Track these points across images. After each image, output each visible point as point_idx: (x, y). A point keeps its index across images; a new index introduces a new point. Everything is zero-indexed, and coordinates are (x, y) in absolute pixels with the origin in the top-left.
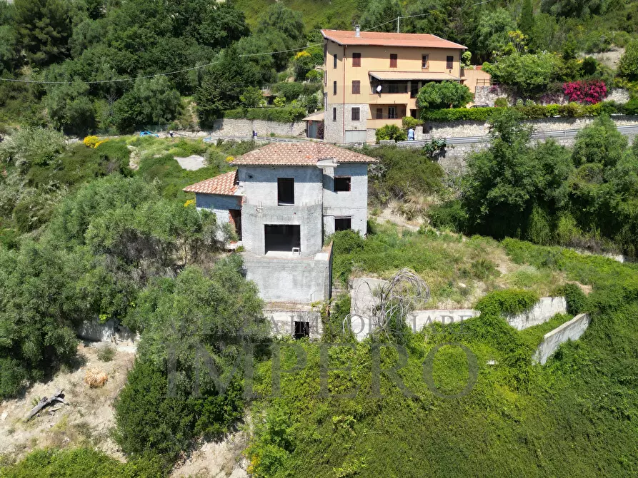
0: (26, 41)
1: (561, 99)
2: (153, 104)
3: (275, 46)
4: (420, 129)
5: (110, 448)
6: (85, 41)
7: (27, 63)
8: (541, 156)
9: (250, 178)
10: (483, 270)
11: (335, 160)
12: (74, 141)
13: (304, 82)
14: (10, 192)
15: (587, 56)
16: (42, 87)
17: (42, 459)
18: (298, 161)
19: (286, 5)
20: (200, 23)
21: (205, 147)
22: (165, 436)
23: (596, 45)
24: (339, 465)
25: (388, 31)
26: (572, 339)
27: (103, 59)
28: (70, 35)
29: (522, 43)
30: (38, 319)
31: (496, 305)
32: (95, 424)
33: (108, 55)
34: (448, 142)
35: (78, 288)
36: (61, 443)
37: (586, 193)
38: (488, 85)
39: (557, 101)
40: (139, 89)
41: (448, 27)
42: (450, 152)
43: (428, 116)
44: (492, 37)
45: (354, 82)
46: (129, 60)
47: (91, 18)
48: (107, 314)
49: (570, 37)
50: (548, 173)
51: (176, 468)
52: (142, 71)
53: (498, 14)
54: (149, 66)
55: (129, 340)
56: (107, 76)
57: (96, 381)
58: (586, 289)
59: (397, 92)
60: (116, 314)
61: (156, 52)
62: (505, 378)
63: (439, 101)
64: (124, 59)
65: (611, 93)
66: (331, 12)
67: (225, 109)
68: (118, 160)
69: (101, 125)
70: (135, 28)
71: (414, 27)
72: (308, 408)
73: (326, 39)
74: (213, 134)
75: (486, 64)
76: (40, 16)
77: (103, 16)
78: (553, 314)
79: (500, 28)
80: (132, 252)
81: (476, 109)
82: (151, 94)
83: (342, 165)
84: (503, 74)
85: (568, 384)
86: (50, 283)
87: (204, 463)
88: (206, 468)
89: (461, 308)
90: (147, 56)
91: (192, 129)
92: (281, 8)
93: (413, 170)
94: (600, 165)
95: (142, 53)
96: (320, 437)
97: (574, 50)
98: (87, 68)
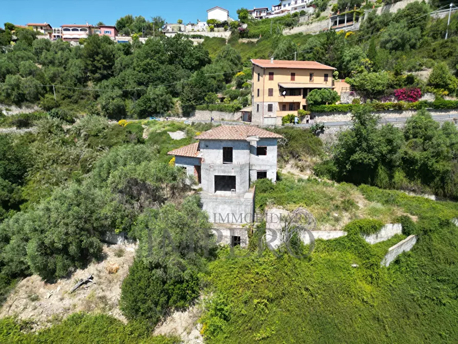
0: (90, 67)
1: (393, 99)
2: (157, 102)
3: (225, 69)
5: (118, 313)
6: (121, 67)
7: (90, 80)
8: (384, 134)
9: (207, 147)
10: (348, 205)
11: (257, 137)
12: (114, 123)
13: (241, 89)
15: (409, 74)
16: (98, 92)
17: (77, 320)
18: (236, 137)
19: (232, 46)
20: (184, 57)
21: (185, 126)
22: (150, 309)
23: (414, 67)
24: (258, 331)
25: (289, 60)
26: (406, 251)
27: (130, 77)
28: (113, 64)
29: (370, 66)
30: (78, 232)
31: (358, 229)
32: (110, 297)
33: (133, 75)
34: (325, 125)
35: (102, 213)
36: (90, 308)
37: (412, 157)
38: (348, 91)
39: (390, 100)
40: (149, 94)
41: (325, 57)
42: (327, 131)
43: (313, 109)
44: (351, 63)
45: (269, 89)
46: (145, 78)
47: (125, 54)
48: (119, 229)
49: (399, 62)
50: (389, 145)
51: (157, 328)
52: (151, 84)
53: (355, 49)
54: (155, 81)
55: (133, 244)
56: (131, 87)
57: (112, 270)
58: (414, 219)
59: (295, 95)
60: (124, 229)
61: (159, 73)
62: (364, 276)
63: (320, 100)
64: (142, 77)
65: (424, 95)
66: (257, 50)
67: (197, 105)
68: (136, 133)
69: (128, 114)
70: (148, 60)
71: (304, 58)
72: (239, 293)
73: (254, 64)
74: (190, 119)
75: (347, 79)
76: (98, 54)
77: (131, 54)
78: (393, 234)
79: (356, 57)
80: (135, 191)
81: (342, 105)
82: (156, 96)
83: (262, 140)
84: (358, 84)
85: (404, 280)
86: (86, 210)
87: (174, 325)
88: (175, 329)
89: (335, 230)
90: (154, 75)
91: (178, 116)
92: (229, 48)
93: (304, 142)
94: (422, 140)
95: (151, 74)
96: (246, 313)
97: (400, 70)
98: (122, 82)
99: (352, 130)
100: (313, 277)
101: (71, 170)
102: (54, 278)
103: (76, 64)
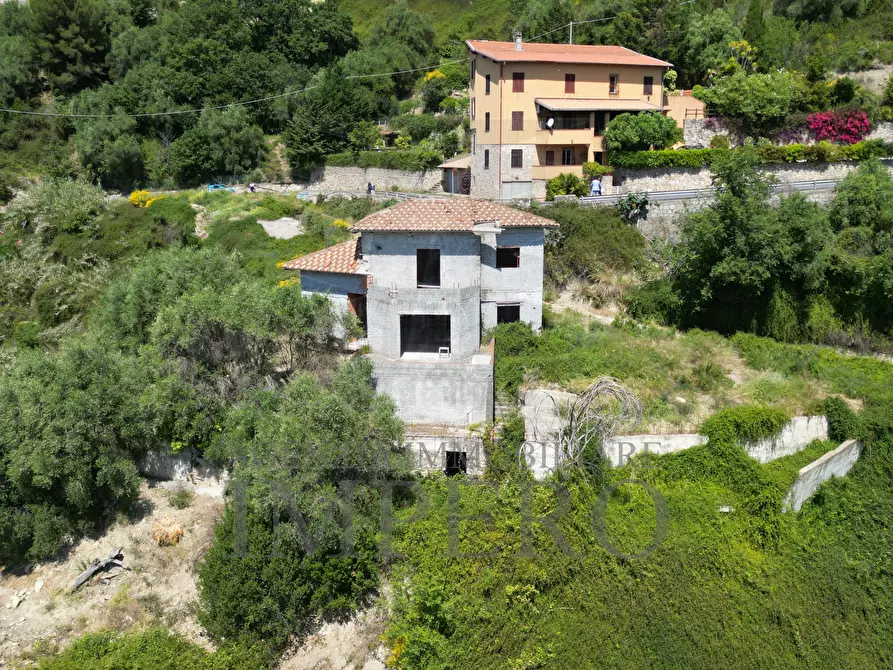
0: (46, 57)
1: (805, 137)
2: (227, 145)
3: (396, 63)
4: (608, 180)
5: (191, 630)
6: (130, 58)
7: (47, 89)
8: (786, 217)
9: (379, 249)
10: (709, 378)
11: (498, 223)
12: (115, 198)
13: (437, 115)
14: (27, 270)
15: (841, 77)
16: (69, 121)
17: (96, 647)
18: (444, 225)
19: (410, 6)
20: (289, 31)
21: (301, 206)
22: (270, 615)
23: (852, 61)
24: (516, 655)
25: (555, 42)
26: (837, 476)
27: (155, 81)
28: (108, 49)
29: (750, 58)
30: (87, 449)
31: (731, 428)
32: (168, 598)
33: (162, 78)
34: (650, 198)
35: (141, 405)
36: (121, 624)
37: (850, 269)
38: (701, 117)
39: (798, 140)
40: (205, 125)
41: (644, 36)
42: (653, 212)
43: (620, 161)
44: (706, 50)
45: (514, 114)
46: (191, 84)
47: (136, 24)
48: (181, 440)
49: (817, 50)
50: (796, 241)
51: (284, 659)
52: (208, 99)
53: (714, 17)
54: (219, 92)
55: (213, 478)
56: (159, 107)
57: (167, 536)
58: (855, 405)
59: (575, 128)
60: (195, 441)
61: (229, 72)
62: (746, 531)
63: (637, 139)
64: (184, 83)
65: (875, 128)
66: (472, 15)
67: (328, 153)
68: (179, 224)
69: (152, 176)
70: (199, 40)
71: (591, 36)
72: (470, 575)
73: (475, 53)
74: (310, 187)
75: (698, 88)
76: (66, 23)
77: (152, 22)
78: (808, 441)
79: (717, 37)
80: (218, 355)
81: (687, 152)
82: (223, 132)
83: (509, 230)
84: (723, 102)
85: (833, 539)
86: (103, 399)
87: (323, 653)
88: (327, 660)
89: (681, 432)
90: (215, 78)
91: (280, 181)
92: (404, 10)
93: (601, 238)
94: (869, 230)
95: (209, 74)
96: (489, 615)
97: (822, 67)
98: (132, 95)
99: (713, 208)
100: (635, 536)
101: (12, 319)
102: (26, 562)
103: (11, 49)
